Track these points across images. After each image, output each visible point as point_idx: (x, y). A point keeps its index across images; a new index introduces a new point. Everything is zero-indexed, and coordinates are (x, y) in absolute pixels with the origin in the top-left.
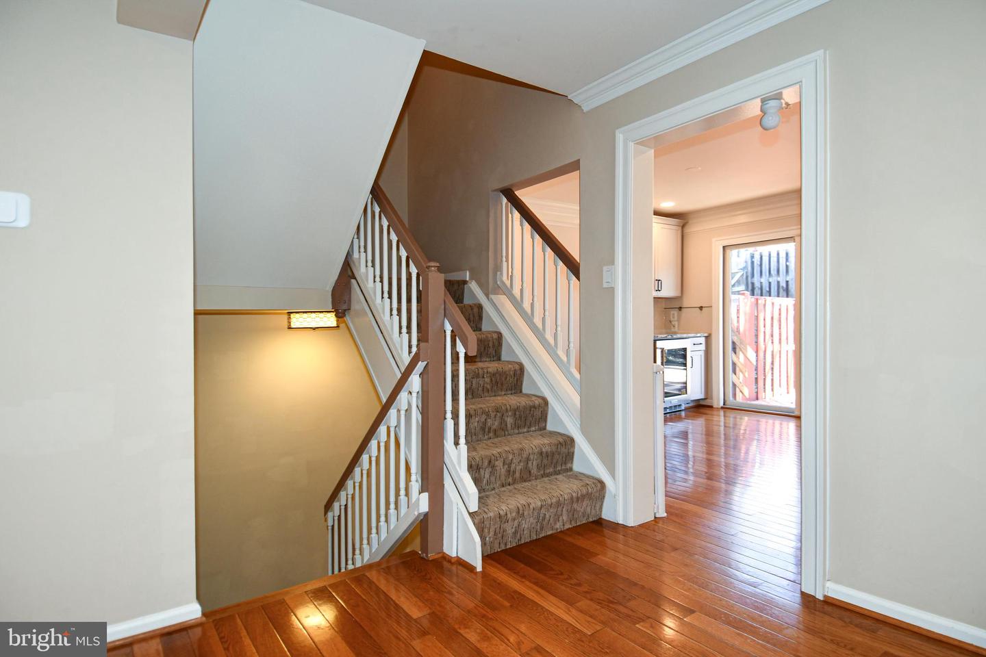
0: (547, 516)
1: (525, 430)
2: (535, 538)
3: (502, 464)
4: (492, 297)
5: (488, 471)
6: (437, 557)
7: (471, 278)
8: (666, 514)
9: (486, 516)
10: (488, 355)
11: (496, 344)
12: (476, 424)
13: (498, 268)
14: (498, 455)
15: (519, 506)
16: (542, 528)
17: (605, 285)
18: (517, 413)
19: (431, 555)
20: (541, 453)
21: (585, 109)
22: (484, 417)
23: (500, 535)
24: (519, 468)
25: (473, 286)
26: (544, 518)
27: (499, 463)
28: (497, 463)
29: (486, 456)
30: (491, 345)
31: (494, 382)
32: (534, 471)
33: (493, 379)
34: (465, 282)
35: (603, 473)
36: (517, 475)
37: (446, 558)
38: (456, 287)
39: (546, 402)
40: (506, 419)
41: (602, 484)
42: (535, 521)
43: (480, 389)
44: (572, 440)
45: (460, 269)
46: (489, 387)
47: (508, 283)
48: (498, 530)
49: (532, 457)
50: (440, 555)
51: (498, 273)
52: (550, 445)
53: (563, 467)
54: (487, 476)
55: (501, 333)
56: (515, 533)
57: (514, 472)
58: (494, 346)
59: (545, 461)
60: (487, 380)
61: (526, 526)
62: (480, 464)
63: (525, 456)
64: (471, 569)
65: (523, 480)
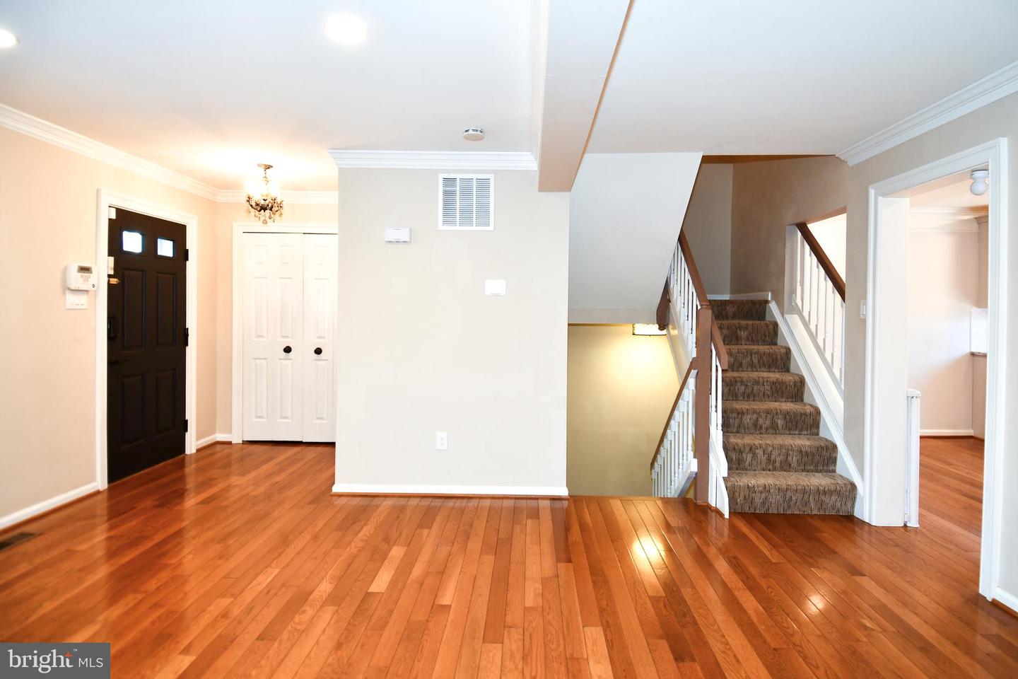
0: (794, 498)
1: (797, 433)
2: (782, 512)
3: (762, 453)
4: (787, 316)
5: (750, 456)
6: (703, 504)
7: (772, 299)
8: (918, 526)
9: (736, 484)
10: (777, 367)
11: (784, 357)
12: (749, 420)
13: (793, 291)
14: (758, 446)
15: (767, 484)
16: (789, 507)
17: (862, 317)
18: (788, 417)
19: (699, 502)
20: (801, 452)
21: (850, 164)
22: (755, 416)
23: (750, 501)
24: (778, 459)
25: (773, 306)
26: (791, 499)
27: (759, 452)
28: (757, 451)
29: (749, 444)
30: (779, 358)
31: (774, 391)
32: (794, 464)
33: (773, 387)
34: (767, 302)
35: (856, 479)
36: (777, 464)
37: (709, 506)
38: (758, 306)
39: (818, 413)
40: (776, 420)
41: (853, 486)
42: (782, 499)
43: (761, 394)
44: (834, 447)
45: (764, 290)
46: (769, 393)
47: (800, 305)
48: (747, 497)
49: (791, 453)
50: (706, 504)
51: (794, 296)
52: (810, 447)
53: (825, 468)
54: (749, 459)
55: (789, 349)
56: (764, 503)
57: (775, 461)
58: (782, 359)
59: (805, 459)
60: (769, 388)
61: (773, 501)
62: (742, 449)
63: (784, 451)
64: (721, 515)
65: (782, 469)
